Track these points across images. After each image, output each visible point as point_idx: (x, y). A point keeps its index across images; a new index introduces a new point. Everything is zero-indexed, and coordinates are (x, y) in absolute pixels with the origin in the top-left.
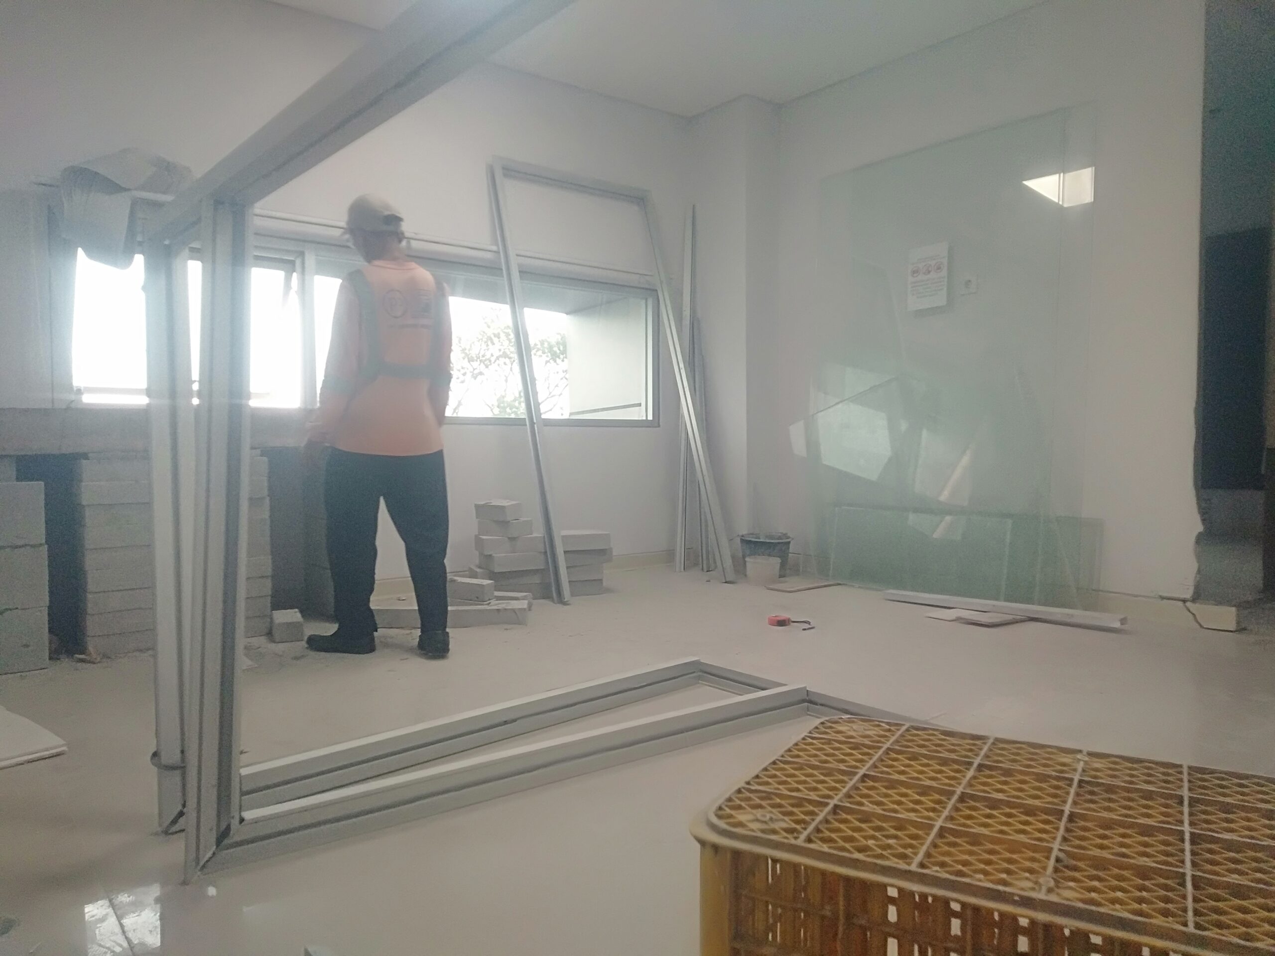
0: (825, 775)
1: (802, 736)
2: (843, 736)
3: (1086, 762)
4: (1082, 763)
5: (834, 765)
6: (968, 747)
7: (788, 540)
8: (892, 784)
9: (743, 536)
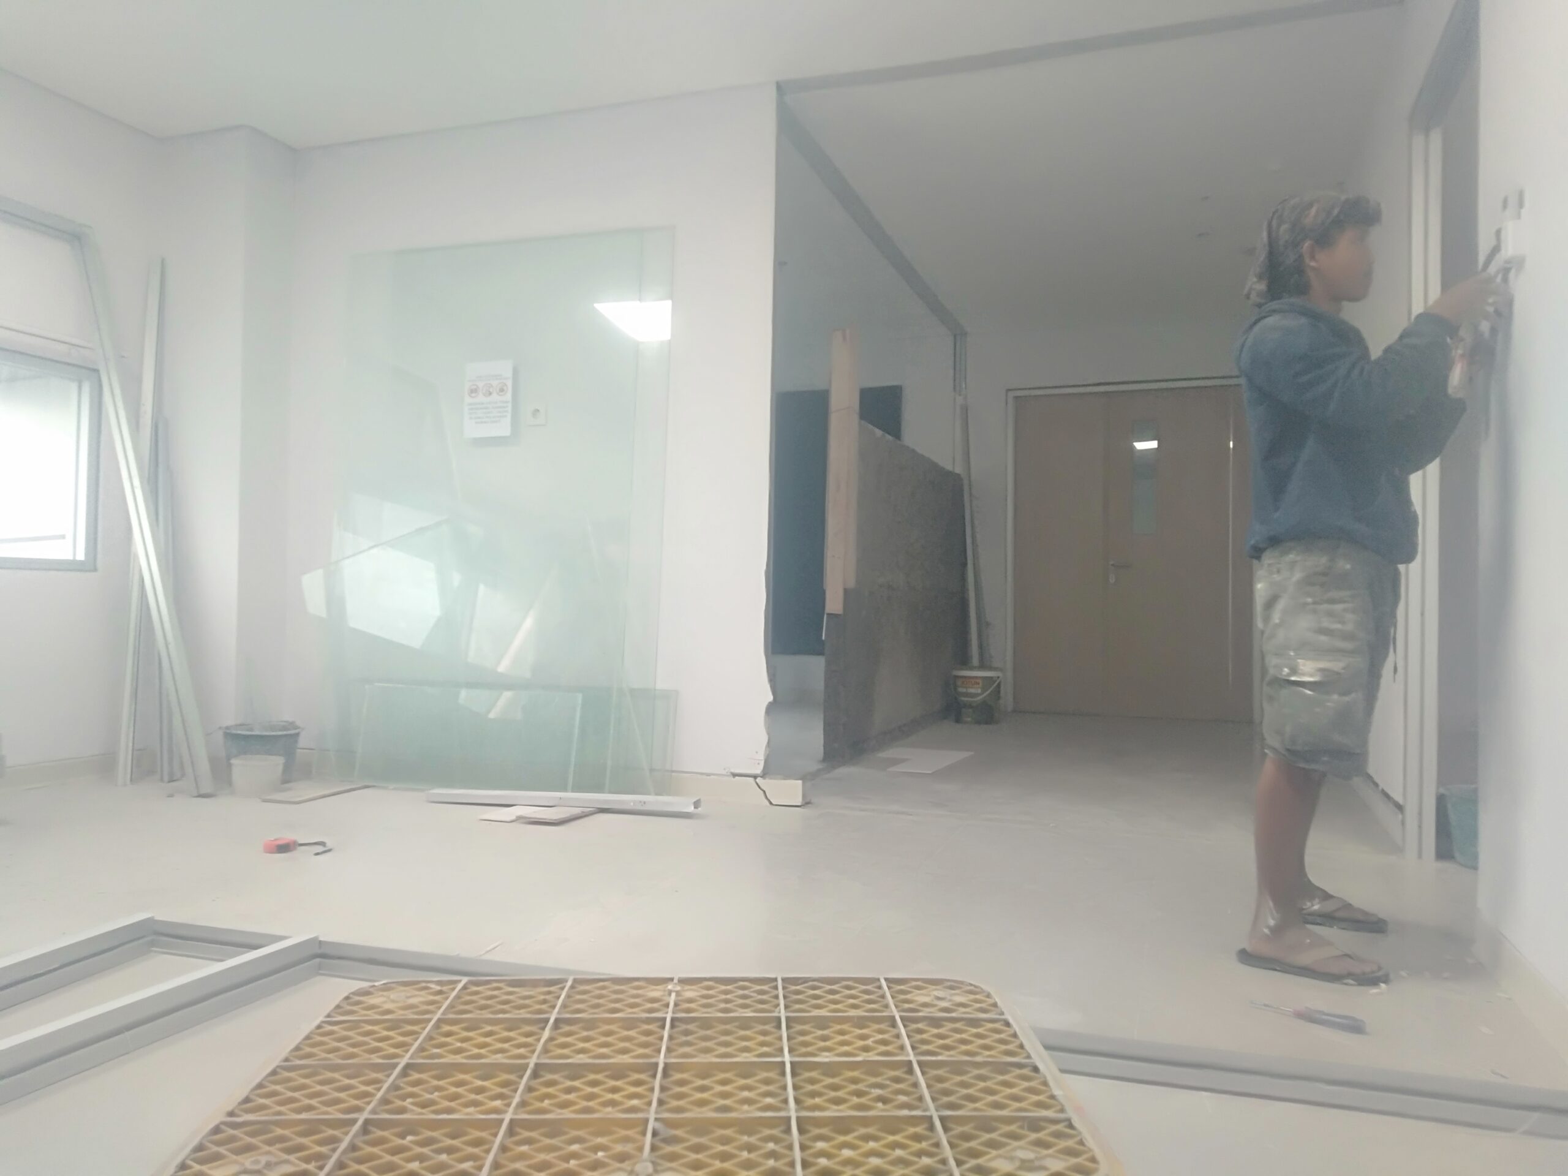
0: (349, 1077)
1: (317, 1022)
2: (376, 1013)
3: (678, 993)
4: (673, 995)
5: (364, 1058)
6: (542, 997)
7: (297, 731)
8: (445, 1072)
9: (227, 728)
